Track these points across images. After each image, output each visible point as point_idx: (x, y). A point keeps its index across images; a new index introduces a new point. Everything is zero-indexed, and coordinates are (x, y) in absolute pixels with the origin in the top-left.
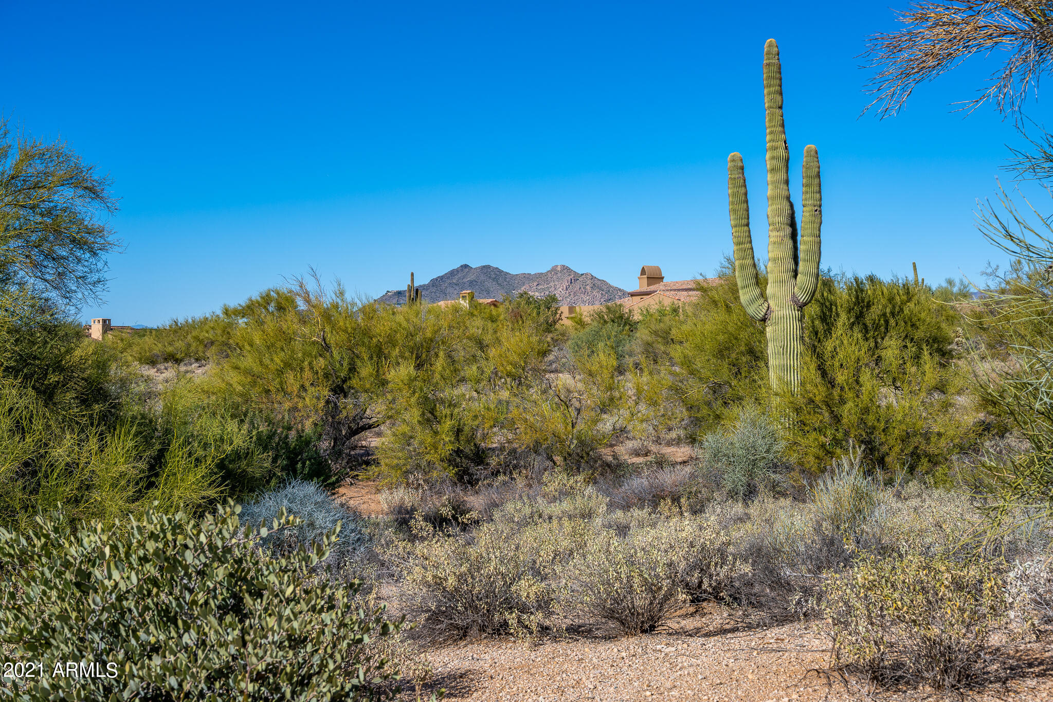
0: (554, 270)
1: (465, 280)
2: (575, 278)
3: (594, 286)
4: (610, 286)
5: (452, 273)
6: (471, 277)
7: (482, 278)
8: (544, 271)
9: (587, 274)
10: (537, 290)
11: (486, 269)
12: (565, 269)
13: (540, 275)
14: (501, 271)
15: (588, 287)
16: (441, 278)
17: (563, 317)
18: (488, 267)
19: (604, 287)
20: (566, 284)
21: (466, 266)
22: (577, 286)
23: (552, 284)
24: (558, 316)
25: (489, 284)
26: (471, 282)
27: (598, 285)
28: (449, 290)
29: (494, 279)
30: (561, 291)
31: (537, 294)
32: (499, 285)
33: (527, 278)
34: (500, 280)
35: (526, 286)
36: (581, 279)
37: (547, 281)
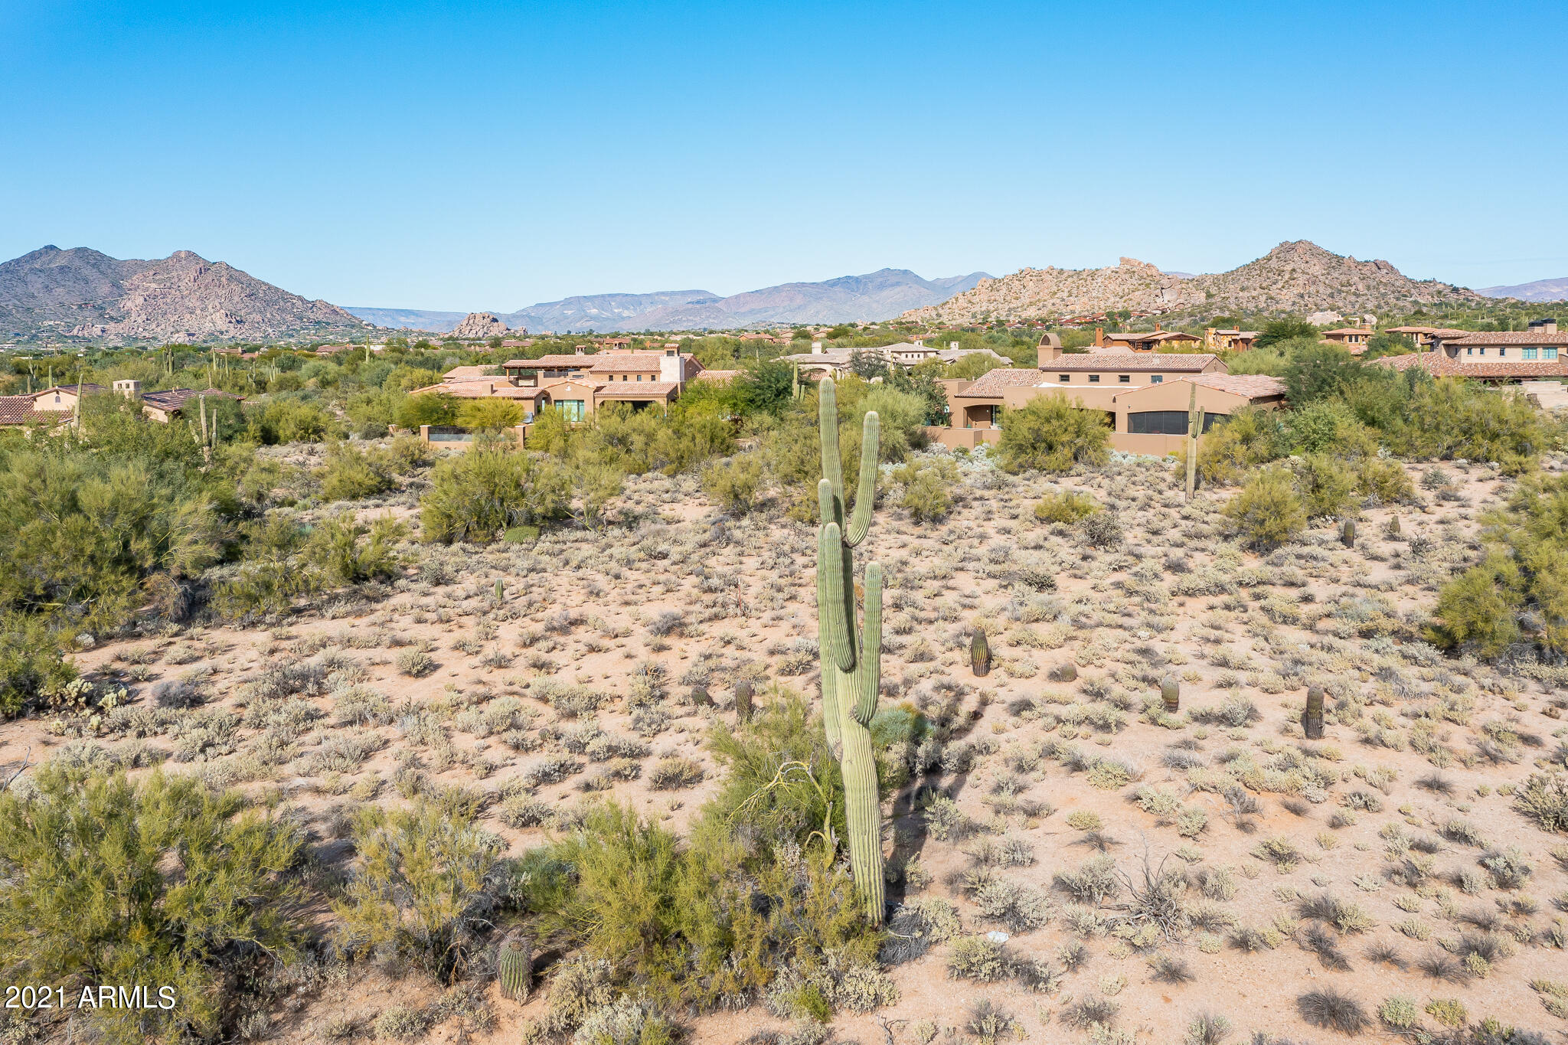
0: (176, 256)
1: (53, 266)
2: (205, 268)
3: (230, 279)
5: (33, 256)
6: (60, 262)
7: (77, 263)
8: (162, 258)
9: (221, 263)
10: (155, 281)
11: (82, 252)
12: (191, 255)
13: (157, 262)
14: (103, 256)
15: (223, 279)
16: (18, 261)
18: (85, 249)
19: (244, 280)
20: (193, 274)
21: (52, 248)
22: (209, 277)
23: (174, 274)
25: (88, 271)
26: (62, 269)
27: (236, 277)
28: (30, 278)
29: (93, 265)
30: (186, 283)
31: (154, 285)
32: (102, 273)
33: (139, 265)
34: (103, 267)
35: (140, 275)
36: (213, 269)
37: (167, 270)
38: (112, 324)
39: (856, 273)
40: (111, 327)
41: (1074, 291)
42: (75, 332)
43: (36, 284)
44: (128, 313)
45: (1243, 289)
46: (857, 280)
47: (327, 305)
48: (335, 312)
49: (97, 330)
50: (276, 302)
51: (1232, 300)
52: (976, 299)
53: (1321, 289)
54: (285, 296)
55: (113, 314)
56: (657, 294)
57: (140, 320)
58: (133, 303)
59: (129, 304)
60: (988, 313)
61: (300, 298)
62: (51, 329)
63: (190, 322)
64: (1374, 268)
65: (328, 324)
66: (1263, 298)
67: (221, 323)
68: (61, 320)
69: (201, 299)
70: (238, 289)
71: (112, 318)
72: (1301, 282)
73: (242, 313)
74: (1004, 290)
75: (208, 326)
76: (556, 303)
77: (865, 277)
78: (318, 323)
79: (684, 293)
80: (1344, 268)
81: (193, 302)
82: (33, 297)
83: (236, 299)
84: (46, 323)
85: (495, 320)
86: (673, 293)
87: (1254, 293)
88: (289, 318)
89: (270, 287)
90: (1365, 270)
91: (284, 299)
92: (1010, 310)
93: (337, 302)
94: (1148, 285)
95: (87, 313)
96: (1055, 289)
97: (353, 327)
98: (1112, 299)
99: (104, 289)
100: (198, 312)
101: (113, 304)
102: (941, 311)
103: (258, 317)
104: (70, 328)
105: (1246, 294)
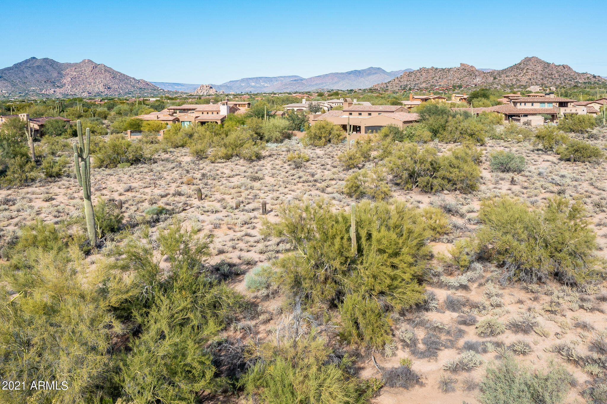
0: (84, 61)
1: (34, 65)
2: (96, 66)
3: (105, 71)
4: (114, 71)
5: (26, 61)
6: (37, 64)
7: (44, 64)
8: (78, 62)
9: (102, 64)
10: (75, 71)
11: (46, 60)
12: (90, 61)
13: (76, 64)
14: (54, 61)
15: (103, 71)
16: (20, 64)
18: (47, 59)
19: (111, 71)
20: (90, 69)
21: (34, 58)
22: (97, 70)
23: (83, 69)
25: (48, 68)
26: (38, 67)
27: (108, 70)
28: (25, 70)
29: (50, 65)
30: (88, 72)
31: (75, 73)
32: (54, 68)
33: (69, 65)
34: (54, 66)
35: (69, 69)
36: (98, 67)
37: (80, 67)
38: (58, 89)
39: (359, 69)
40: (58, 90)
41: (441, 77)
42: (43, 92)
43: (28, 73)
44: (65, 84)
45: (507, 76)
46: (359, 72)
47: (144, 81)
48: (148, 84)
49: (52, 91)
50: (123, 80)
51: (502, 81)
52: (402, 80)
53: (538, 77)
54: (127, 78)
55: (58, 85)
56: (279, 77)
57: (69, 87)
58: (67, 80)
59: (65, 81)
60: (407, 85)
61: (133, 78)
62: (34, 91)
63: (89, 88)
64: (562, 68)
65: (145, 89)
66: (515, 80)
67: (102, 89)
68: (38, 87)
69: (93, 79)
70: (108, 75)
71: (58, 86)
72: (530, 73)
73: (110, 84)
74: (413, 76)
75: (96, 90)
76: (238, 81)
77: (363, 70)
78: (141, 88)
79: (289, 77)
80: (550, 68)
81: (90, 80)
82: (26, 77)
83: (108, 79)
84: (32, 88)
85: (211, 88)
86: (285, 77)
87: (511, 78)
88: (129, 87)
89: (121, 74)
90: (559, 69)
91: (127, 79)
92: (415, 84)
93: (148, 80)
94: (471, 75)
95: (48, 84)
96: (434, 76)
97: (155, 90)
98: (456, 80)
99: (55, 75)
100: (92, 84)
101: (58, 81)
102: (388, 85)
103: (116, 86)
104: (41, 90)
105: (508, 78)
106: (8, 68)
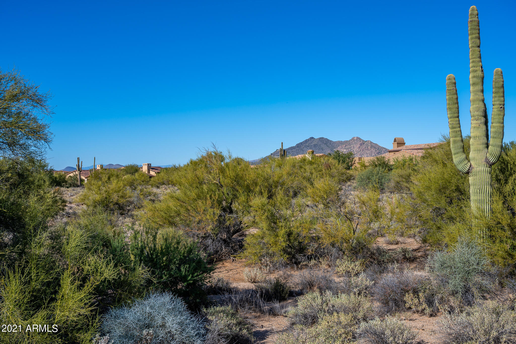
0: (353, 139)
1: (312, 144)
2: (363, 143)
3: (372, 147)
4: (380, 147)
5: (306, 141)
6: (315, 143)
7: (320, 143)
8: (348, 140)
9: (368, 141)
10: (345, 149)
11: (321, 139)
12: (358, 138)
13: (346, 142)
14: (329, 140)
15: (369, 147)
16: (301, 143)
17: (356, 162)
18: (323, 138)
19: (377, 147)
20: (358, 146)
21: (312, 138)
22: (364, 146)
23: (352, 146)
24: (353, 162)
25: (323, 146)
26: (315, 145)
27: (374, 146)
28: (305, 149)
29: (325, 144)
30: (356, 149)
31: (345, 150)
32: (328, 146)
33: (340, 143)
34: (328, 144)
35: (340, 147)
36: (366, 143)
37: (350, 144)
69: (360, 155)
70: (374, 151)
83: (373, 154)
99: (328, 152)
106: (292, 147)
